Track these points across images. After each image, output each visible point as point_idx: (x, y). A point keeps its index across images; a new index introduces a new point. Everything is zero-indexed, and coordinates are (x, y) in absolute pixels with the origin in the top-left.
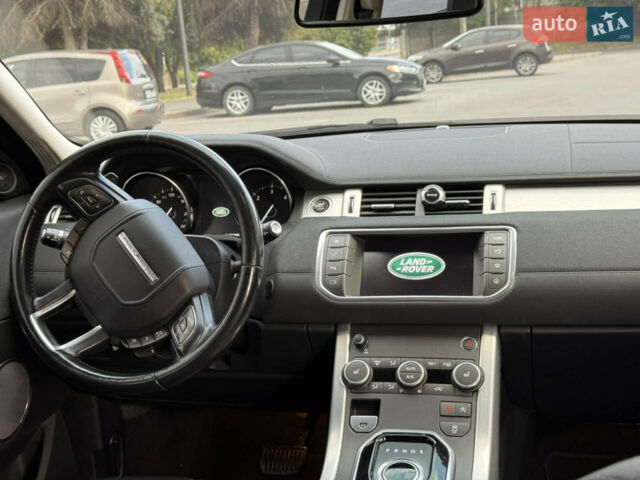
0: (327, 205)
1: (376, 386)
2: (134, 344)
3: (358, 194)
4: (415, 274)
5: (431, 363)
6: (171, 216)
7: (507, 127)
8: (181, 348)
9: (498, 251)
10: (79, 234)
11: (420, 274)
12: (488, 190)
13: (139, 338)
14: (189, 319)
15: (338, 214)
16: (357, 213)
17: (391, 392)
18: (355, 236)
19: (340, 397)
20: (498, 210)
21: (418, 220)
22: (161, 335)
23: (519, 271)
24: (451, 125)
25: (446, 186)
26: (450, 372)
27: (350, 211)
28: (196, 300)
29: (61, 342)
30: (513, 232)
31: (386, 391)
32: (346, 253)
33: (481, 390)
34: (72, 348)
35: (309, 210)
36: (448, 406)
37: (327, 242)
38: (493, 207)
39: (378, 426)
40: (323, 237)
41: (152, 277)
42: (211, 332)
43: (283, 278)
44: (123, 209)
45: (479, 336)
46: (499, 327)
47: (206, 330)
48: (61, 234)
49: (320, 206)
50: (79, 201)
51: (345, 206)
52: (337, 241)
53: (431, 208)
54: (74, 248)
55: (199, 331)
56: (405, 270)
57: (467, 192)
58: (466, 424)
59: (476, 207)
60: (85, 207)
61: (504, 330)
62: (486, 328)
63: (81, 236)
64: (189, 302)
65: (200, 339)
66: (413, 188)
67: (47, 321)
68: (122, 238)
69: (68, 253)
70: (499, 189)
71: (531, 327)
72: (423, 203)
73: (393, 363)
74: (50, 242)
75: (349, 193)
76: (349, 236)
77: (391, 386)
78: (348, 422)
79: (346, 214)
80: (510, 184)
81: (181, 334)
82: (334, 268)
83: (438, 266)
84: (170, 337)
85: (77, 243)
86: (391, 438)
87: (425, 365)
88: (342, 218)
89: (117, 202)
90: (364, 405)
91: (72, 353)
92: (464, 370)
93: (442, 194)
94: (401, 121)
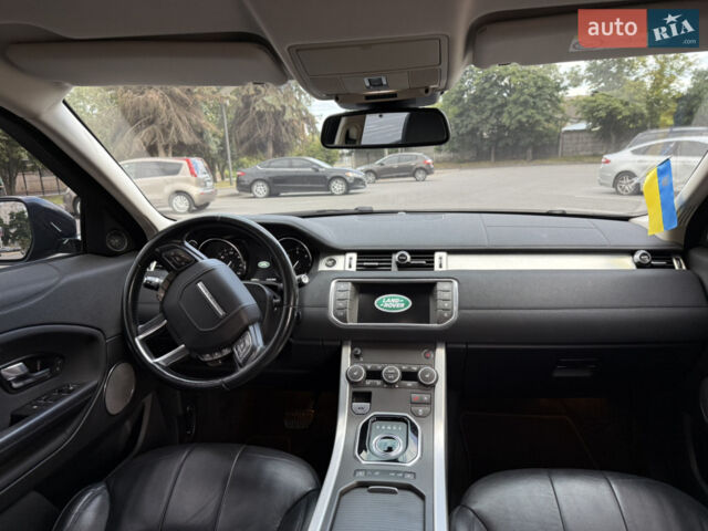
0: (334, 263)
1: (368, 382)
2: (207, 358)
3: (354, 256)
4: (392, 308)
5: (404, 368)
6: (231, 266)
7: (443, 215)
8: (241, 361)
9: (446, 295)
10: (170, 282)
11: (396, 309)
12: (437, 255)
13: (211, 354)
14: (247, 342)
15: (342, 269)
16: (354, 268)
17: (379, 387)
18: (354, 283)
19: (345, 390)
20: (444, 269)
21: (394, 274)
22: (226, 352)
23: (460, 308)
24: (407, 212)
25: (410, 252)
26: (416, 373)
27: (350, 266)
28: (251, 328)
29: (157, 357)
30: (456, 283)
31: (375, 386)
32: (348, 295)
33: (437, 385)
34: (164, 361)
35: (323, 266)
36: (415, 397)
37: (336, 287)
38: (441, 266)
39: (371, 410)
40: (333, 284)
41: (221, 312)
42: (262, 350)
43: (307, 310)
44: (201, 266)
45: (434, 350)
46: (446, 344)
47: (259, 349)
48: (157, 280)
49: (330, 263)
50: (170, 260)
51: (346, 263)
52: (342, 286)
53: (402, 266)
54: (166, 292)
55: (253, 349)
56: (386, 305)
57: (424, 256)
58: (428, 409)
59: (430, 266)
60: (174, 264)
61: (450, 346)
62: (439, 344)
63: (171, 283)
64: (246, 329)
65: (254, 355)
66: (389, 253)
67: (146, 342)
68: (200, 285)
69: (162, 295)
70: (444, 254)
71: (467, 344)
72: (397, 263)
73: (379, 367)
74: (149, 286)
75: (349, 255)
76: (350, 284)
77: (378, 382)
78: (351, 407)
79: (347, 269)
80: (451, 252)
81: (240, 352)
82: (341, 304)
83: (407, 304)
84: (233, 353)
85: (169, 287)
86: (380, 418)
87: (401, 369)
88: (345, 271)
89: (196, 261)
90: (360, 396)
91: (163, 364)
92: (425, 372)
93: (409, 257)
94: (375, 208)
